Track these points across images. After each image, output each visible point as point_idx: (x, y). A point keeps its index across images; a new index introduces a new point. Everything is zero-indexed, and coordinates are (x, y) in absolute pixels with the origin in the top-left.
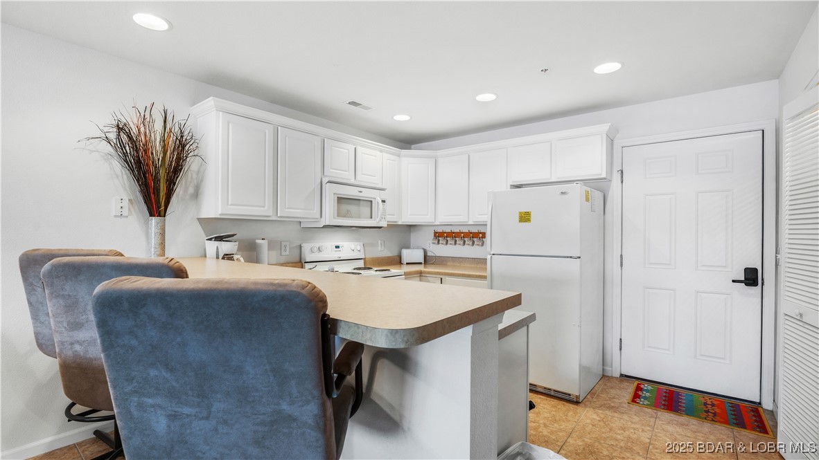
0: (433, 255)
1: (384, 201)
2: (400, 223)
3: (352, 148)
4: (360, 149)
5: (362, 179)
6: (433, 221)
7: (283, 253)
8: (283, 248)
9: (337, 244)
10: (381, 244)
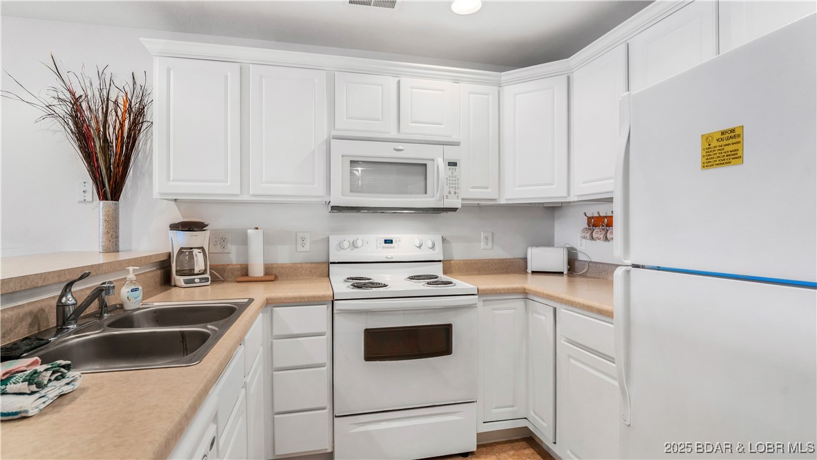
0: (586, 259)
1: (453, 164)
2: (503, 202)
3: (393, 81)
4: (406, 82)
5: (411, 129)
6: (565, 194)
7: (300, 248)
8: (300, 242)
9: (388, 237)
10: (486, 238)
